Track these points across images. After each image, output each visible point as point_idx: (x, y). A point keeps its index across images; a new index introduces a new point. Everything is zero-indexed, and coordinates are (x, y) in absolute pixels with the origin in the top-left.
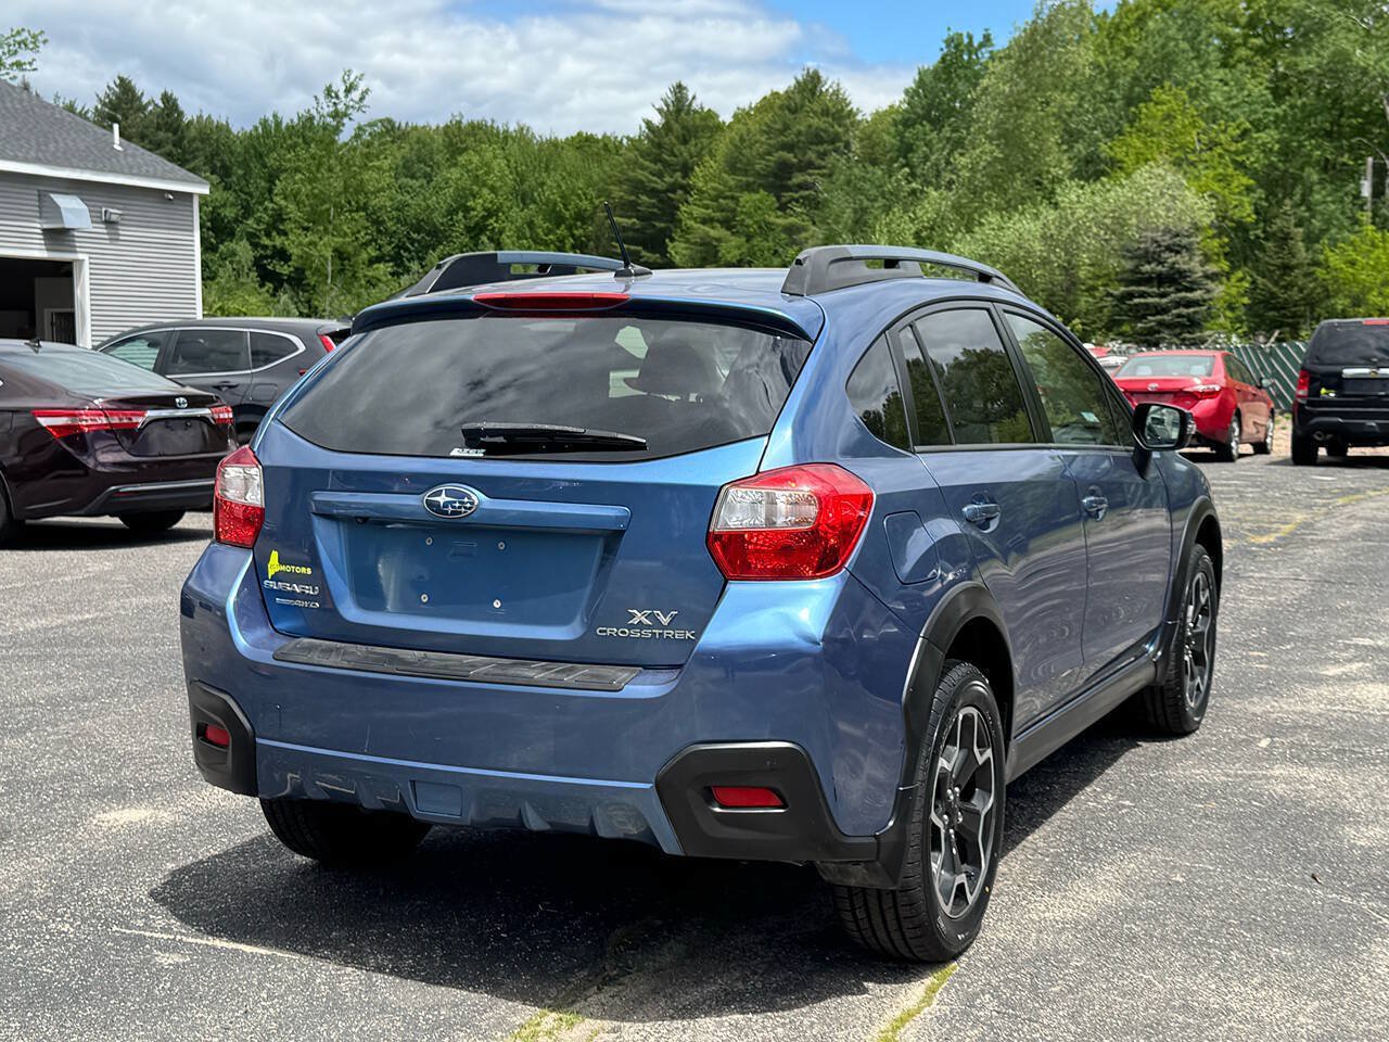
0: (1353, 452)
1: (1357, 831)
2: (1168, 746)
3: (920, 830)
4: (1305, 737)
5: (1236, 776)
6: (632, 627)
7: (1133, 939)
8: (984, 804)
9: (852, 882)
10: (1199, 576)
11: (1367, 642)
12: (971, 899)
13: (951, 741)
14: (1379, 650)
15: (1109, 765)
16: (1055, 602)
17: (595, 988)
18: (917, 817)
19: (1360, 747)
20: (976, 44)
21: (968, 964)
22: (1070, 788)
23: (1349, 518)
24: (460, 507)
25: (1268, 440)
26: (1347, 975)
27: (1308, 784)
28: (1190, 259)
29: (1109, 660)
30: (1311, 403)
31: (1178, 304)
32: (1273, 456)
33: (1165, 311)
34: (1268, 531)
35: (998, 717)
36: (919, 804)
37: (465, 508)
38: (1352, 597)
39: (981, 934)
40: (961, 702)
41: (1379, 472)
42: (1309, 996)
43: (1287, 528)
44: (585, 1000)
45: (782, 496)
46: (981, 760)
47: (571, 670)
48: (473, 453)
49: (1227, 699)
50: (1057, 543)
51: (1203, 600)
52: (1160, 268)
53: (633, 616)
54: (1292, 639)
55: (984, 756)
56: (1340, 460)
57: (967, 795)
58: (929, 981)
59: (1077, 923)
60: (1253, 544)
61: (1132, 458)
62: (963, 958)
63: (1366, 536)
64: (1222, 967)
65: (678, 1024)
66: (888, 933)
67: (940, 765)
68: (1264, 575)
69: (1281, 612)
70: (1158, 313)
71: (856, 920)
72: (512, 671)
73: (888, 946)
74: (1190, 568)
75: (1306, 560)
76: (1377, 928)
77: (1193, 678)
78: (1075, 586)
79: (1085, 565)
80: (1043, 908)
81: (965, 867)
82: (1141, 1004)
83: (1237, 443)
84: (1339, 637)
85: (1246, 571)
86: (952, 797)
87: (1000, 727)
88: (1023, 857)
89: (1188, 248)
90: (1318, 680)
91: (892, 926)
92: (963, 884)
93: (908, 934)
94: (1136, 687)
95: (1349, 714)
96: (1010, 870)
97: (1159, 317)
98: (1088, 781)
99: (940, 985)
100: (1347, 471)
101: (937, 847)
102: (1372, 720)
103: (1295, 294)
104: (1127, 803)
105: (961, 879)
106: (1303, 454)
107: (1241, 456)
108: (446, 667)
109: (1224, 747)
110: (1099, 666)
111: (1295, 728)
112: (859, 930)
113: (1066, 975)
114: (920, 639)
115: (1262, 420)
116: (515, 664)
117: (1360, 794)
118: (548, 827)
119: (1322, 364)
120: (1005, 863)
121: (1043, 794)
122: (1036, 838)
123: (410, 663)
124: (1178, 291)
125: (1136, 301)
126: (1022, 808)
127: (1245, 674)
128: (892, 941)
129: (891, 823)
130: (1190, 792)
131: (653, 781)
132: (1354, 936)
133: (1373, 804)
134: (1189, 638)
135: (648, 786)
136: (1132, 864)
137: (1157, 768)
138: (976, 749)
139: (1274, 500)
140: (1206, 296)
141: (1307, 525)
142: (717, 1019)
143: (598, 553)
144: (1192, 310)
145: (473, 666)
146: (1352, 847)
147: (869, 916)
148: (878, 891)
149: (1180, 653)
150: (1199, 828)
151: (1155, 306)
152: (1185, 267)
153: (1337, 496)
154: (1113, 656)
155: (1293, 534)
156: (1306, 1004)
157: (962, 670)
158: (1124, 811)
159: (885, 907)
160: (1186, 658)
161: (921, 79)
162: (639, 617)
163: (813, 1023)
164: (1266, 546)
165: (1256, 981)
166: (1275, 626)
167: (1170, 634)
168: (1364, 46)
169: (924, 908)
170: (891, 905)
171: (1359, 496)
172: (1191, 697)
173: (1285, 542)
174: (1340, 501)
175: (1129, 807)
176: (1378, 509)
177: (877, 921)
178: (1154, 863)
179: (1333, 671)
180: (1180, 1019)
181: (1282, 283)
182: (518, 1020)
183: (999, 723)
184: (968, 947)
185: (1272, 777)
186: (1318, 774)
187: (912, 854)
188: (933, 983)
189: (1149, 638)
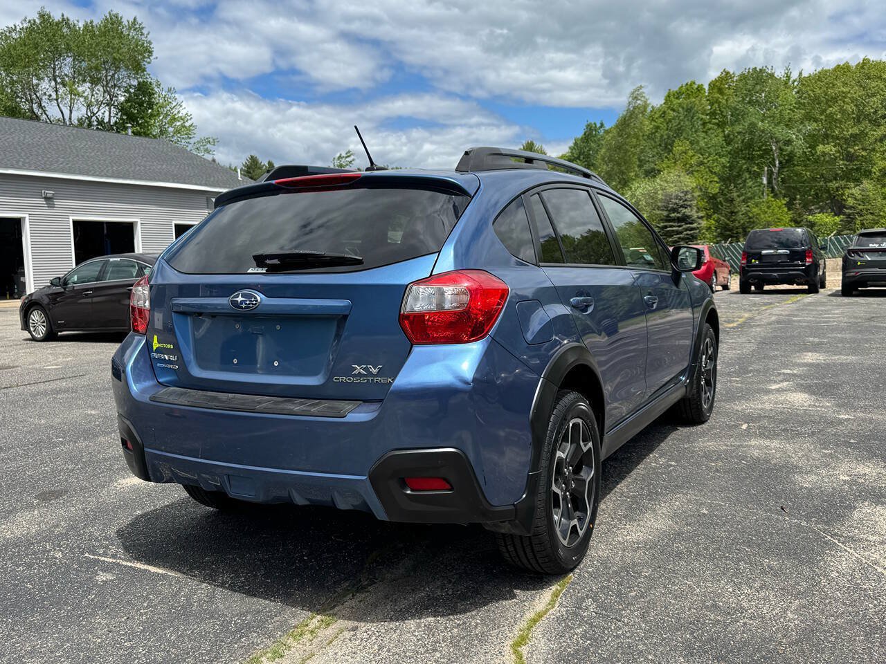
0: (767, 288)
1: (802, 477)
2: (693, 429)
3: (545, 498)
4: (765, 422)
5: (731, 445)
6: (355, 376)
7: (679, 555)
8: (588, 475)
9: (503, 531)
10: (708, 340)
11: (789, 371)
12: (581, 533)
13: (565, 439)
14: (795, 375)
15: (663, 441)
16: (632, 354)
17: (351, 595)
18: (542, 490)
19: (795, 427)
20: (598, 127)
21: (580, 575)
22: (642, 455)
23: (770, 315)
24: (249, 304)
25: (729, 284)
26: (813, 579)
27: (771, 450)
28: (691, 211)
29: (661, 385)
30: (747, 266)
31: (687, 230)
32: (731, 291)
33: (681, 233)
34: (733, 322)
35: (596, 423)
36: (543, 482)
37: (253, 304)
38: (777, 350)
39: (588, 553)
40: (570, 416)
41: (779, 296)
42: (792, 596)
43: (741, 320)
44: (343, 604)
45: (449, 290)
46: (585, 449)
47: (317, 404)
48: (260, 270)
49: (722, 403)
50: (633, 324)
51: (710, 352)
52: (678, 215)
53: (355, 369)
54: (751, 371)
55: (587, 447)
56: (760, 291)
57: (577, 470)
58: (554, 588)
59: (646, 544)
60: (727, 327)
61: (671, 277)
62: (577, 571)
63: (778, 322)
64: (735, 575)
65: (393, 625)
66: (528, 560)
67: (557, 455)
68: (734, 341)
69: (744, 358)
70: (678, 234)
71: (508, 552)
72: (281, 406)
73: (529, 566)
74: (703, 336)
75: (753, 334)
76: (825, 542)
77: (706, 393)
78: (641, 346)
79: (647, 336)
80: (625, 533)
81: (578, 513)
82: (687, 604)
83: (715, 285)
84: (774, 369)
85: (725, 339)
86: (567, 473)
87: (597, 429)
88: (615, 499)
89: (690, 206)
90: (768, 392)
91: (530, 555)
92: (576, 525)
93: (540, 561)
94: (676, 400)
95: (786, 409)
96: (607, 507)
97: (678, 236)
98: (651, 450)
99: (560, 591)
100: (765, 295)
101: (557, 505)
102: (798, 412)
103: (737, 224)
104: (673, 463)
105: (575, 522)
106: (744, 289)
107: (717, 291)
108: (243, 404)
109: (724, 429)
110: (656, 389)
111: (760, 417)
112: (511, 557)
113: (639, 583)
114: (541, 379)
115: (725, 275)
116: (285, 401)
117: (800, 455)
118: (307, 503)
119: (751, 249)
120: (605, 503)
121: (626, 458)
122: (622, 486)
123: (223, 402)
124: (686, 224)
125: (668, 229)
126: (615, 467)
127: (730, 389)
128: (531, 565)
129: (524, 496)
130: (707, 455)
131: (367, 474)
132: (813, 549)
133: (808, 461)
134: (703, 372)
135: (364, 478)
136: (678, 502)
137: (688, 442)
138: (582, 444)
139: (734, 308)
140: (698, 226)
141: (750, 319)
142: (418, 621)
143: (334, 329)
144: (692, 232)
145: (259, 403)
146: (801, 488)
147: (516, 550)
148: (520, 536)
149: (699, 380)
150: (714, 478)
151: (677, 231)
152: (689, 214)
153: (761, 306)
154: (663, 383)
155: (745, 322)
156: (791, 603)
157: (571, 396)
158: (672, 468)
159: (525, 545)
160: (702, 383)
161: (576, 142)
162: (359, 369)
163: (477, 624)
164: (733, 328)
165: (757, 585)
166: (742, 366)
167: (693, 371)
168: (762, 121)
169: (549, 546)
170: (528, 543)
171: (772, 306)
172: (705, 403)
173: (742, 326)
174: (764, 308)
175: (674, 466)
176: (782, 311)
177: (521, 553)
178: (689, 501)
179: (774, 387)
180: (712, 617)
181: (731, 219)
182: (294, 622)
183: (596, 426)
184: (579, 563)
185: (751, 446)
186: (775, 444)
187: (540, 513)
188: (557, 589)
189: (682, 373)
